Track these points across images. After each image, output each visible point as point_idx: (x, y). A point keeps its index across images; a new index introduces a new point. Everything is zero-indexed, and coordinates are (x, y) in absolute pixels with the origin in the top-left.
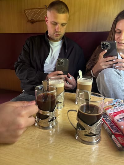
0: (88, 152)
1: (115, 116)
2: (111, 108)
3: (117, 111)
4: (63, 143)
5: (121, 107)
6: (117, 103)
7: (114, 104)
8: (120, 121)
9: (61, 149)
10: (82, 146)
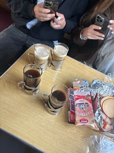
0: (49, 120)
1: (77, 99)
2: (78, 89)
3: (81, 95)
4: (35, 110)
5: (86, 92)
6: (85, 86)
7: (82, 87)
8: (78, 106)
9: (33, 115)
10: (46, 115)
